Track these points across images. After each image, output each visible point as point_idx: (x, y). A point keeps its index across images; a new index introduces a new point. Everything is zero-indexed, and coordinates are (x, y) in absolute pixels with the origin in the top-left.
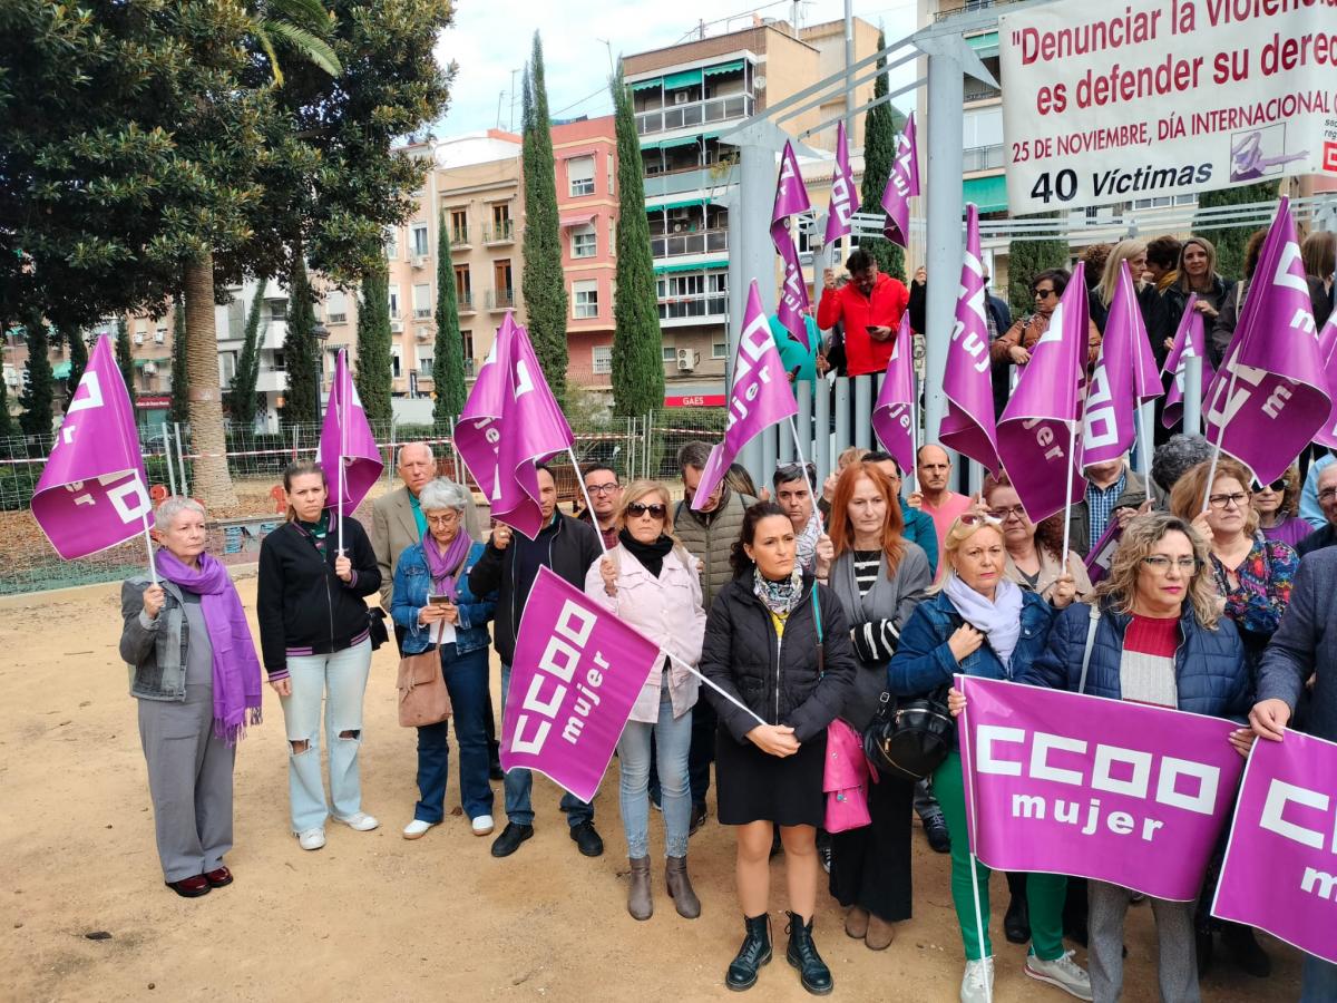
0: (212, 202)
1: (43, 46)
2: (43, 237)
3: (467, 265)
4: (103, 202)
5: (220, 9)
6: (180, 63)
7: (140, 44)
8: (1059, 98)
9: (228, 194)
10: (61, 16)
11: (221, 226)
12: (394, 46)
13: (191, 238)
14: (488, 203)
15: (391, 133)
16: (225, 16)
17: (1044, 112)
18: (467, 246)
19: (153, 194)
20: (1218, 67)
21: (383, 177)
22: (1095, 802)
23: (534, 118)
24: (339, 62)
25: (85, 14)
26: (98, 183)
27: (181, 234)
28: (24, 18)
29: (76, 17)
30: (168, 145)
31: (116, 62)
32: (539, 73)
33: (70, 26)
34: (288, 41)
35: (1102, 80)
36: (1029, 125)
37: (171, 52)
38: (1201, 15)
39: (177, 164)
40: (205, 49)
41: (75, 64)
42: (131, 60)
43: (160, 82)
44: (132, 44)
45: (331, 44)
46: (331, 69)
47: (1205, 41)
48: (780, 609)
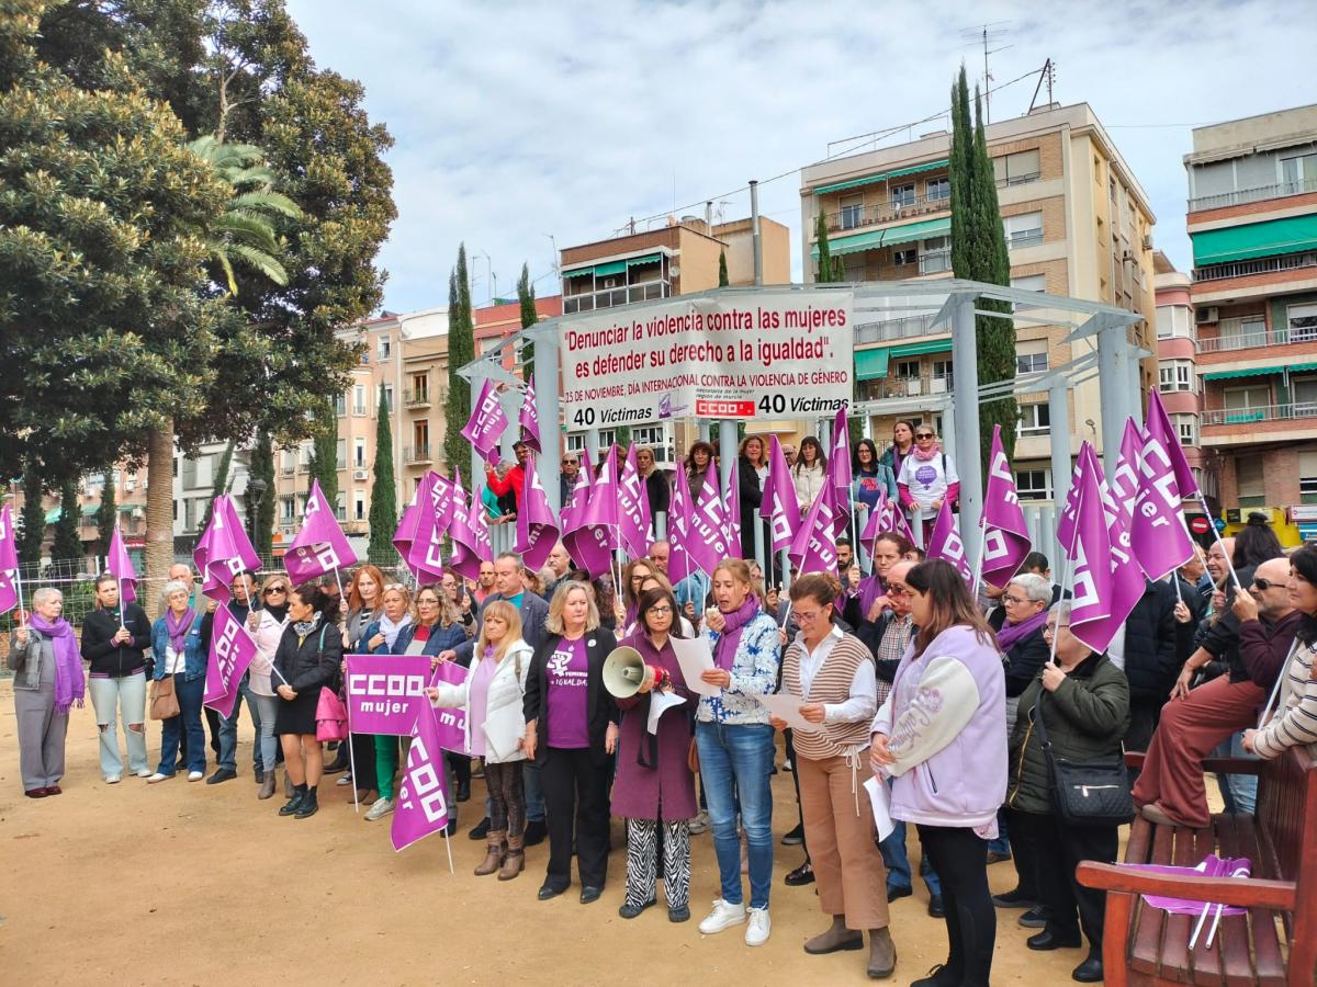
0: (171, 385)
1: (44, 280)
2: (33, 414)
3: (427, 421)
4: (82, 388)
5: (184, 245)
6: (151, 283)
7: (118, 274)
8: (586, 370)
9: (185, 379)
10: (59, 258)
11: (178, 403)
12: (332, 261)
13: (152, 413)
14: (445, 369)
15: (334, 327)
16: (187, 250)
17: (579, 376)
18: (427, 405)
19: (124, 381)
20: (652, 358)
21: (322, 361)
22: (388, 701)
23: (459, 310)
24: (286, 274)
25: (77, 257)
26: (80, 374)
28: (31, 260)
29: (71, 259)
30: (137, 344)
31: (99, 287)
32: (463, 274)
33: (66, 265)
34: (245, 259)
35: (604, 361)
36: (574, 384)
37: (144, 277)
38: (645, 331)
39: (144, 357)
40: (172, 273)
41: (67, 290)
42: (112, 285)
43: (134, 300)
44: (113, 275)
45: (281, 260)
46: (278, 279)
47: (646, 345)
48: (302, 634)
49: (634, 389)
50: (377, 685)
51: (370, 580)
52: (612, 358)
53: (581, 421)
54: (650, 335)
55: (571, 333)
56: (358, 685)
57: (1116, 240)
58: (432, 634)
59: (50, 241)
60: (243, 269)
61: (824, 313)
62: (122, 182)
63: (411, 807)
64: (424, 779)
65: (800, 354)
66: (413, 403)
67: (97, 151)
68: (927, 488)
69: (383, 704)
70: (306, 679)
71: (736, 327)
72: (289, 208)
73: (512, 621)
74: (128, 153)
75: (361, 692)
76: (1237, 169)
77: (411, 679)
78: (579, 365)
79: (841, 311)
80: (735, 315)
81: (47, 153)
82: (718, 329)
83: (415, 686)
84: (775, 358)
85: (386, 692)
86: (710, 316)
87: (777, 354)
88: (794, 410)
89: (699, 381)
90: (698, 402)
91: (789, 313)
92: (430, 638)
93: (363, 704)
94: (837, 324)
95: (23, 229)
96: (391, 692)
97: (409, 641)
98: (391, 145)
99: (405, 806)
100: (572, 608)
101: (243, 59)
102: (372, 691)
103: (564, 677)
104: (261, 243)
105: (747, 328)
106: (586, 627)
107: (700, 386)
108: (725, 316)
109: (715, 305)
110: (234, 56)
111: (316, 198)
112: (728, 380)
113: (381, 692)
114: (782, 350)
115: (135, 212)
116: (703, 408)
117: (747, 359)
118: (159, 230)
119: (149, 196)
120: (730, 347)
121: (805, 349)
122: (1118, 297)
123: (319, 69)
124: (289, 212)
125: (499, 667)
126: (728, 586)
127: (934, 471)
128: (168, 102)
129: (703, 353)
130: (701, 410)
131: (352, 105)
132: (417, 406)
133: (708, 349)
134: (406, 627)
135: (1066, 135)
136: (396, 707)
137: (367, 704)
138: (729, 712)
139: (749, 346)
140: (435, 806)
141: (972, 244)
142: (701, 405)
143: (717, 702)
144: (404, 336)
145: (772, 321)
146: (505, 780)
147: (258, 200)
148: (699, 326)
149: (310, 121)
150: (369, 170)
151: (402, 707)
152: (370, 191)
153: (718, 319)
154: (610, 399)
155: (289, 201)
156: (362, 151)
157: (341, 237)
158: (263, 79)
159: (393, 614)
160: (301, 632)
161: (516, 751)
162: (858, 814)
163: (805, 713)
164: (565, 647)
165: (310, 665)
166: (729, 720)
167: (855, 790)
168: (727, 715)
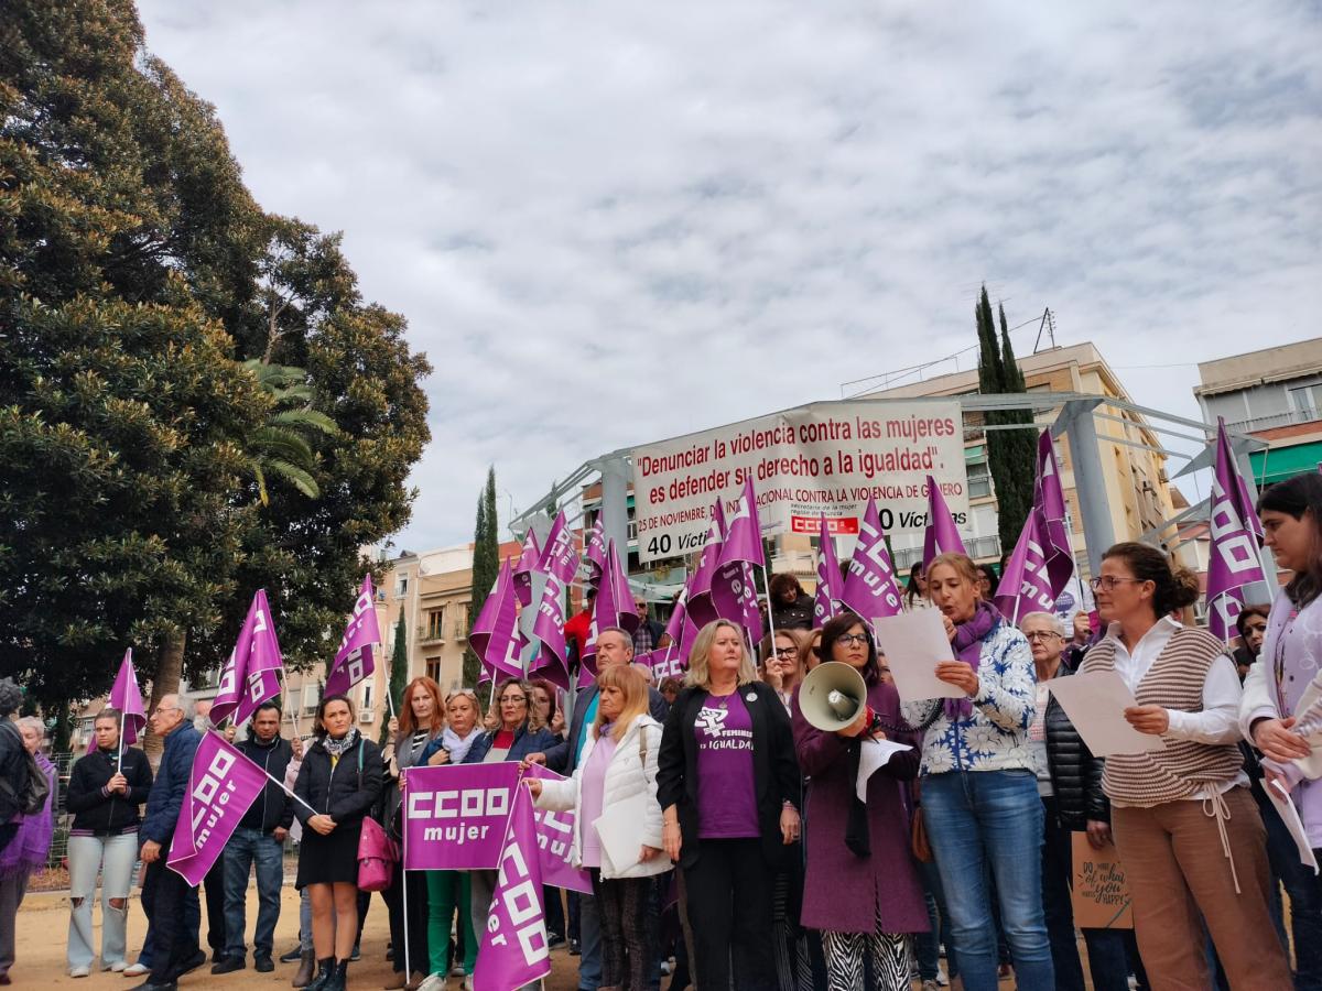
0: (190, 593)
1: (77, 477)
2: (42, 621)
3: (439, 658)
4: (98, 592)
5: (221, 450)
6: (182, 488)
7: (152, 475)
8: (662, 494)
9: (205, 587)
10: (94, 456)
11: (194, 613)
12: (364, 477)
13: (167, 621)
14: (462, 603)
15: (357, 541)
16: (223, 455)
17: (653, 502)
18: (441, 641)
19: (142, 587)
20: (737, 476)
21: (345, 576)
22: (463, 824)
23: (485, 530)
24: (317, 488)
25: (113, 456)
26: (97, 577)
27: (159, 618)
28: (66, 457)
29: (107, 457)
30: (161, 548)
31: (131, 487)
32: (491, 495)
33: (101, 463)
34: (278, 473)
35: (682, 484)
36: (645, 510)
37: (177, 481)
38: (729, 449)
39: (166, 563)
40: (204, 479)
41: (99, 490)
42: (144, 487)
43: (163, 502)
44: (146, 476)
45: (314, 475)
46: (310, 493)
47: (731, 463)
48: (336, 752)
50: (447, 804)
51: (426, 694)
52: (691, 480)
53: (655, 550)
54: (734, 452)
55: (645, 459)
56: (420, 805)
57: (1134, 471)
58: (518, 739)
59: (88, 440)
60: (276, 482)
61: (930, 422)
62: (168, 386)
63: (504, 943)
64: (522, 903)
65: (906, 465)
66: (427, 639)
67: (148, 359)
68: (1064, 616)
69: (455, 829)
71: (833, 438)
72: (328, 425)
73: (629, 689)
74: (177, 360)
75: (426, 814)
76: (1249, 399)
77: (493, 793)
78: (654, 490)
79: (947, 421)
80: (831, 424)
81: (99, 357)
82: (813, 440)
83: (497, 801)
84: (879, 469)
85: (459, 813)
86: (803, 427)
87: (880, 465)
88: (903, 525)
89: (794, 496)
90: (794, 518)
91: (891, 422)
92: (514, 743)
93: (427, 831)
94: (945, 433)
95: (64, 426)
96: (466, 812)
97: (487, 749)
98: (429, 373)
99: (494, 941)
100: (723, 649)
101: (295, 292)
102: (440, 813)
103: (720, 738)
104: (295, 456)
105: (845, 438)
106: (738, 681)
107: (795, 501)
108: (820, 426)
109: (809, 414)
110: (285, 292)
111: (355, 418)
112: (827, 496)
113: (452, 813)
114: (885, 461)
115: (176, 417)
116: (800, 525)
117: (847, 471)
118: (198, 437)
119: (194, 402)
120: (828, 459)
121: (911, 460)
122: (1145, 526)
123: (364, 304)
124: (327, 429)
125: (620, 745)
126: (953, 586)
127: (1071, 596)
128: (221, 320)
129: (796, 467)
130: (797, 527)
131: (394, 337)
132: (431, 642)
133: (802, 462)
134: (483, 735)
135: (1075, 371)
136: (473, 832)
137: (433, 830)
138: (977, 753)
139: (848, 457)
140: (536, 942)
141: (1010, 450)
142: (797, 521)
143: (957, 742)
144: (422, 572)
145: (872, 431)
147: (298, 418)
148: (791, 439)
149: (355, 346)
150: (407, 395)
151: (480, 832)
152: (407, 414)
153: (812, 429)
154: (688, 523)
155: (328, 419)
156: (402, 376)
157: (376, 453)
158: (311, 312)
159: (461, 726)
160: (335, 749)
161: (640, 863)
162: (1238, 891)
163: (1135, 718)
164: (716, 703)
165: (350, 788)
166: (979, 765)
167: (1228, 854)
168: (975, 758)
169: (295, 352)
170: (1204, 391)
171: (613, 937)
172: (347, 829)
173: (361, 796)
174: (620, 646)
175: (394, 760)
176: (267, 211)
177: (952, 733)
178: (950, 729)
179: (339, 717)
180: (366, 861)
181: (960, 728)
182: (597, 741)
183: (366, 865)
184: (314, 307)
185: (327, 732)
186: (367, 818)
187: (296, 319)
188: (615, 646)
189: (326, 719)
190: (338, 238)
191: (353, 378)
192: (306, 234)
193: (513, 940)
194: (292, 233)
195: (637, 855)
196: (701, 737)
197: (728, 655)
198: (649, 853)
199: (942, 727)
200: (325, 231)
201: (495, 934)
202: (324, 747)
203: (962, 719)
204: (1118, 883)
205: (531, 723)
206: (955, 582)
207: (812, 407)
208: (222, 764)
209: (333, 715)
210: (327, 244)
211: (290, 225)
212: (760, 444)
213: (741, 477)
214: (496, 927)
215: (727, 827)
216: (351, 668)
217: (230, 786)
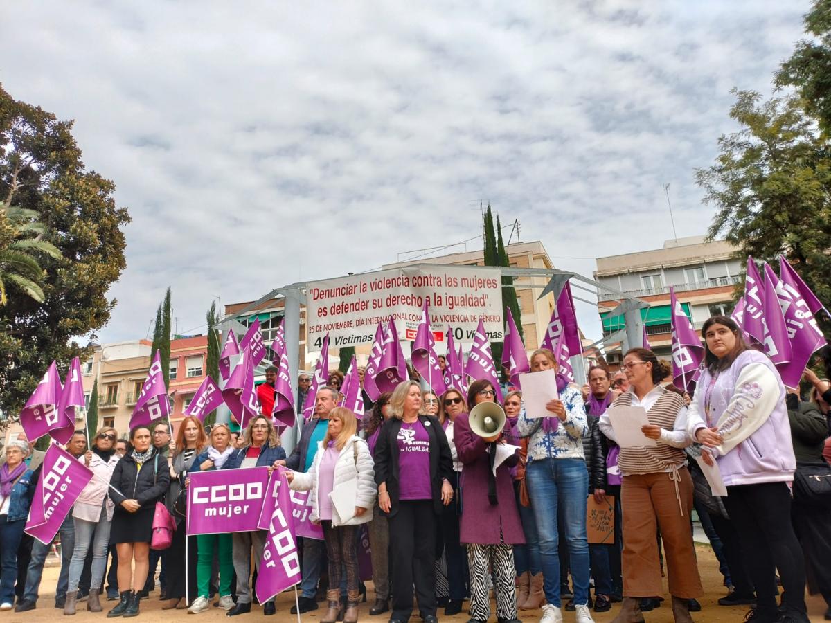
3: (114, 417)
8: (326, 312)
12: (78, 289)
14: (133, 380)
15: (70, 334)
17: (320, 316)
18: (116, 406)
20: (373, 303)
22: (230, 505)
23: (162, 330)
24: (43, 295)
32: (167, 307)
34: (15, 283)
35: (338, 306)
36: (314, 320)
38: (369, 287)
45: (41, 286)
46: (38, 298)
47: (369, 295)
48: (140, 461)
49: (360, 323)
50: (219, 494)
51: (194, 426)
52: (344, 304)
53: (320, 346)
54: (372, 289)
55: (315, 289)
56: (201, 495)
58: (263, 451)
60: (11, 289)
61: (484, 280)
63: (274, 565)
64: (284, 542)
65: (471, 303)
66: (106, 404)
69: (225, 509)
70: (148, 494)
71: (431, 285)
72: (55, 253)
75: (205, 500)
76: (621, 281)
77: (250, 486)
78: (320, 309)
79: (493, 280)
80: (431, 277)
82: (420, 286)
83: (254, 491)
84: (456, 305)
85: (228, 499)
86: (414, 278)
87: (457, 303)
88: (468, 337)
89: (408, 318)
90: (407, 330)
91: (464, 279)
92: (261, 454)
93: (207, 510)
94: (492, 287)
96: (232, 498)
97: (243, 458)
98: (129, 222)
99: (268, 565)
101: (33, 157)
102: (214, 499)
103: (412, 445)
104: (29, 273)
105: (438, 286)
107: (408, 321)
108: (424, 278)
109: (418, 270)
110: (26, 157)
111: (73, 248)
113: (223, 499)
114: (460, 300)
116: (410, 334)
117: (438, 305)
120: (428, 297)
121: (474, 301)
123: (85, 171)
124: (53, 254)
129: (409, 301)
130: (409, 336)
131: (104, 195)
133: (413, 298)
135: (531, 257)
136: (238, 510)
137: (211, 510)
138: (560, 450)
139: (439, 296)
140: (292, 565)
142: (409, 332)
143: (549, 443)
144: (104, 358)
145: (453, 283)
146: (345, 542)
147: (32, 245)
148: (407, 284)
149: (77, 199)
150: (111, 235)
151: (243, 509)
152: (110, 248)
153: (420, 279)
154: (342, 329)
155: (54, 247)
156: (110, 222)
157: (88, 274)
158: (44, 173)
159: (220, 445)
160: (140, 459)
161: (354, 517)
162: (682, 515)
163: (646, 430)
164: (407, 426)
165: (149, 484)
166: (560, 455)
167: (678, 497)
168: (558, 452)
169: (30, 199)
170: (598, 274)
171: (336, 561)
172: (147, 509)
173: (157, 489)
174: (330, 398)
175: (172, 467)
176: (16, 99)
177: (547, 439)
178: (546, 437)
179: (144, 439)
180: (158, 530)
181: (551, 437)
182: (326, 450)
183: (158, 532)
184: (48, 169)
185: (134, 448)
186: (159, 503)
187: (32, 177)
188: (327, 399)
189: (136, 439)
190: (71, 123)
191: (75, 221)
192: (46, 119)
193: (280, 564)
194: (36, 116)
195: (353, 512)
196: (402, 444)
197: (415, 402)
198: (360, 511)
199: (541, 436)
200: (60, 118)
201: (269, 561)
202: (132, 458)
203: (552, 432)
204: (608, 521)
205: (271, 442)
206: (546, 363)
207: (420, 266)
208: (61, 465)
209: (140, 437)
210: (63, 127)
211: (34, 111)
212: (388, 285)
213: (375, 304)
214: (269, 557)
215: (415, 493)
216: (150, 409)
217: (68, 480)
